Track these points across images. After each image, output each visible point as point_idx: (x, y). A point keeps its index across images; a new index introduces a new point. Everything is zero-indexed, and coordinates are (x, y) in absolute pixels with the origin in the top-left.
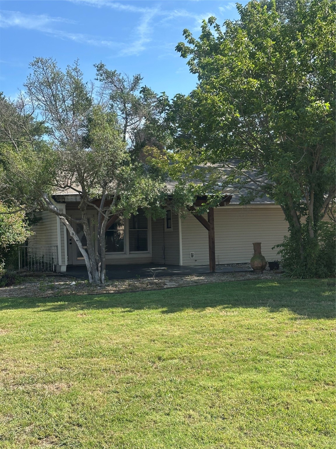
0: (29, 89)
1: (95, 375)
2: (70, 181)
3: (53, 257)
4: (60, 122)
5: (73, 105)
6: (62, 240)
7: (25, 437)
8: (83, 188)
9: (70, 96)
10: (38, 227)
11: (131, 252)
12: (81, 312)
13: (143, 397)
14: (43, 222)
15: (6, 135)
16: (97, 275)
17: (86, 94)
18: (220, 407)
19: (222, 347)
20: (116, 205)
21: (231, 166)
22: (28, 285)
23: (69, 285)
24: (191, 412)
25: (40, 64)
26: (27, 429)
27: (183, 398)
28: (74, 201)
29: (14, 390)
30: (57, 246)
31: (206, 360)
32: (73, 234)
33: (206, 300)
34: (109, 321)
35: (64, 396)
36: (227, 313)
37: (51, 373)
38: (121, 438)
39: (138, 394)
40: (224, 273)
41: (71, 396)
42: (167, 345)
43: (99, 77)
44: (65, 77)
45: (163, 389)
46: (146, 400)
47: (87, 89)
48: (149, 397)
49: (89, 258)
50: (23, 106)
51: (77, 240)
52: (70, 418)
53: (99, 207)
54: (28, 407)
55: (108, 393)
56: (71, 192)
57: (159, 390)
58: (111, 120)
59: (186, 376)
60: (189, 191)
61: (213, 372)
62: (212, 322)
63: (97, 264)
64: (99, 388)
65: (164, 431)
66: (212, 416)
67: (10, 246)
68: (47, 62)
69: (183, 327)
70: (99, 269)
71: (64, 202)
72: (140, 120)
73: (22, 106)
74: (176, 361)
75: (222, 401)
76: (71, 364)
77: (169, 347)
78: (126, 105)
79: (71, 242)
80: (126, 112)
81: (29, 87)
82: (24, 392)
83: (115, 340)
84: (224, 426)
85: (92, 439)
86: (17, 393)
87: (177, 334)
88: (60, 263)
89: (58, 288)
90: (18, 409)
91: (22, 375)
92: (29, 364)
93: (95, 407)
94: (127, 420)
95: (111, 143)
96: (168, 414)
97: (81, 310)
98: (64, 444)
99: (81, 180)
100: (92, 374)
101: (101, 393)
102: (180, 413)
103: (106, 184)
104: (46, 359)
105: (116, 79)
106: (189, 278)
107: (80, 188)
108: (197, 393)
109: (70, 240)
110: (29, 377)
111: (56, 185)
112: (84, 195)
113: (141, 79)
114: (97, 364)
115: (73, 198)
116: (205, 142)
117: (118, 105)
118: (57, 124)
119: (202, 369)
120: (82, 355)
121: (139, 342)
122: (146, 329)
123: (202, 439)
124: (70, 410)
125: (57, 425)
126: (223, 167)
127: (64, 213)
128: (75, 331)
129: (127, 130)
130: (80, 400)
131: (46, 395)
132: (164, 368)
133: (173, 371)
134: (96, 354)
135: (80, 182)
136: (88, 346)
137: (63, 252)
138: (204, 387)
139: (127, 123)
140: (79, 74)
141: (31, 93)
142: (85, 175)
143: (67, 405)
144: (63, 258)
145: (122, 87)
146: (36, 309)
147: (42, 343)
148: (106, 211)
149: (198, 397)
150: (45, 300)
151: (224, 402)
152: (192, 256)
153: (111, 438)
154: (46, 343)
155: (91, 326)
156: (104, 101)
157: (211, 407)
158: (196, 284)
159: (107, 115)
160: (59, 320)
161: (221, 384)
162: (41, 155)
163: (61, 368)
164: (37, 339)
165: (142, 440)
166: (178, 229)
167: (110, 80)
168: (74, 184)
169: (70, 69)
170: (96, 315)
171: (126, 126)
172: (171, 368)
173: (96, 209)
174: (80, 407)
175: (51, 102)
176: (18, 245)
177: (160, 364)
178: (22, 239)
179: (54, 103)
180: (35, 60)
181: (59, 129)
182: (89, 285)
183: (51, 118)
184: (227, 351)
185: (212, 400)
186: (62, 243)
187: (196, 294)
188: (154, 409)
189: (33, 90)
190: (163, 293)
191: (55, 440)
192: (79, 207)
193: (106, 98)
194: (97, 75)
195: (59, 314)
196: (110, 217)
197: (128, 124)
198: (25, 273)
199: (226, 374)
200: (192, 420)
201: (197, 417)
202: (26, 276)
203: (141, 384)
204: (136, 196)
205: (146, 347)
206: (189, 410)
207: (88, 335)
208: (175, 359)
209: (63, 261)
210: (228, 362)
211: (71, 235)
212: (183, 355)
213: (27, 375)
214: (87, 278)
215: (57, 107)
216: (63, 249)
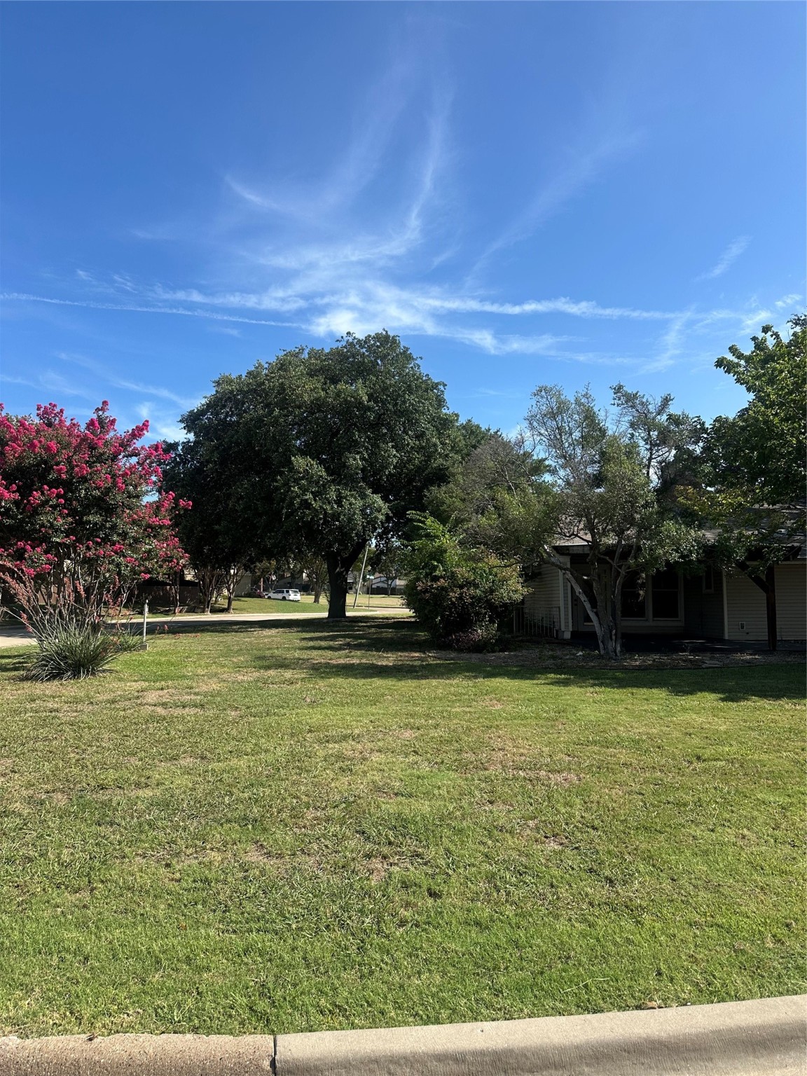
0: (530, 423)
1: (612, 769)
2: (576, 528)
3: (555, 620)
4: (566, 459)
5: (582, 437)
6: (566, 601)
7: (529, 832)
8: (593, 536)
9: (579, 427)
10: (537, 584)
11: (655, 619)
12: (592, 689)
13: (677, 804)
14: (543, 578)
15: (503, 476)
16: (611, 645)
17: (599, 424)
18: (787, 830)
19: (789, 751)
20: (636, 558)
21: (798, 507)
22: (525, 652)
23: (574, 654)
24: (745, 832)
25: (543, 393)
26: (531, 823)
27: (733, 812)
28: (581, 552)
29: (513, 775)
30: (559, 608)
31: (765, 766)
32: (580, 593)
33: (763, 686)
34: (628, 704)
35: (574, 790)
36: (795, 706)
37: (557, 760)
38: (649, 851)
39: (671, 799)
40: (790, 653)
41: (583, 791)
42: (709, 741)
43: (616, 402)
44: (573, 405)
45: (705, 798)
46: (682, 809)
47: (599, 417)
48: (685, 805)
49: (600, 623)
50: (523, 443)
51: (585, 601)
52: (582, 817)
53: (613, 560)
54: (531, 797)
55: (630, 793)
56: (577, 542)
57: (700, 799)
58: (631, 451)
59: (737, 785)
60: (739, 540)
61: (776, 784)
62: (773, 717)
63: (611, 632)
64: (618, 787)
65: (708, 850)
66: (776, 841)
67: (505, 605)
68: (551, 390)
69: (732, 720)
70: (614, 637)
71: (568, 554)
72: (669, 451)
73: (521, 443)
74: (723, 763)
75: (790, 822)
76: (580, 752)
77: (711, 745)
78: (651, 433)
79: (576, 603)
80: (651, 442)
81: (530, 420)
82: (525, 778)
83: (637, 728)
84: (795, 855)
85: (612, 847)
86: (518, 779)
87: (723, 728)
88: (563, 629)
89: (561, 659)
90: (519, 798)
91: (523, 758)
92: (530, 746)
93: (614, 809)
94: (656, 830)
95: (630, 481)
96: (713, 831)
97: (591, 686)
98: (576, 848)
99: (591, 527)
100: (608, 768)
101: (620, 793)
102: (729, 830)
103: (622, 532)
104: (550, 743)
105: (638, 402)
106: (738, 656)
107: (589, 537)
108: (753, 808)
109: (576, 600)
110: (531, 762)
111: (559, 534)
112: (594, 545)
113: (672, 400)
114: (615, 756)
115: (579, 548)
116: (760, 476)
117: (640, 434)
118: (561, 461)
119: (760, 777)
120: (595, 743)
121: (669, 734)
122: (679, 719)
123: (762, 869)
124: (583, 809)
125: (567, 824)
126: (789, 508)
127: (569, 566)
128: (584, 713)
129: (652, 464)
130: (595, 797)
131: (552, 786)
132: (705, 771)
133: (718, 776)
134: (612, 743)
135: (589, 530)
136: (601, 732)
137: (566, 615)
138: (764, 802)
139: (651, 454)
140: (590, 400)
141: (532, 428)
142: (596, 521)
143: (578, 801)
144: (567, 622)
145: (645, 412)
146: (535, 682)
147: (545, 723)
148: (622, 565)
149: (755, 813)
150: (545, 670)
151: (793, 825)
152: (742, 627)
153: (635, 849)
154: (549, 723)
155: (604, 708)
156: (621, 430)
157: (774, 829)
158: (748, 665)
159: (626, 447)
160: (564, 697)
161: (788, 800)
162: (543, 498)
163: (569, 756)
164: (538, 717)
165: (677, 857)
166: (722, 590)
167: (630, 404)
168: (582, 532)
169: (580, 395)
170: (611, 696)
171: (650, 459)
172: (716, 772)
173: (609, 563)
174: (594, 806)
175: (555, 436)
176: (513, 603)
177: (699, 766)
178: (518, 597)
179: (559, 437)
180: (538, 389)
181: (563, 467)
182: (601, 657)
183: (555, 455)
184: (797, 757)
185: (775, 820)
186: (566, 604)
187: (748, 678)
188: (692, 821)
189: (535, 424)
190: (701, 674)
191: (565, 841)
192: (588, 560)
193: (624, 426)
194: (614, 399)
195: (564, 690)
196: (627, 573)
197: (653, 456)
198: (521, 638)
199: (796, 788)
200: (746, 841)
201: (755, 839)
202: (522, 641)
203: (673, 788)
204: (663, 547)
205: (678, 742)
206: (742, 829)
207: (601, 719)
208: (721, 761)
209: (567, 626)
210: (798, 772)
211: (577, 594)
212: (732, 757)
213: (528, 759)
214: (597, 648)
215: (562, 441)
216: (566, 611)
